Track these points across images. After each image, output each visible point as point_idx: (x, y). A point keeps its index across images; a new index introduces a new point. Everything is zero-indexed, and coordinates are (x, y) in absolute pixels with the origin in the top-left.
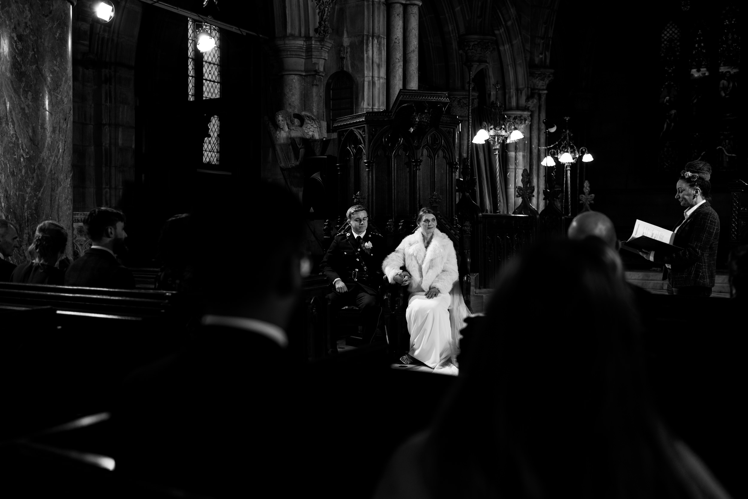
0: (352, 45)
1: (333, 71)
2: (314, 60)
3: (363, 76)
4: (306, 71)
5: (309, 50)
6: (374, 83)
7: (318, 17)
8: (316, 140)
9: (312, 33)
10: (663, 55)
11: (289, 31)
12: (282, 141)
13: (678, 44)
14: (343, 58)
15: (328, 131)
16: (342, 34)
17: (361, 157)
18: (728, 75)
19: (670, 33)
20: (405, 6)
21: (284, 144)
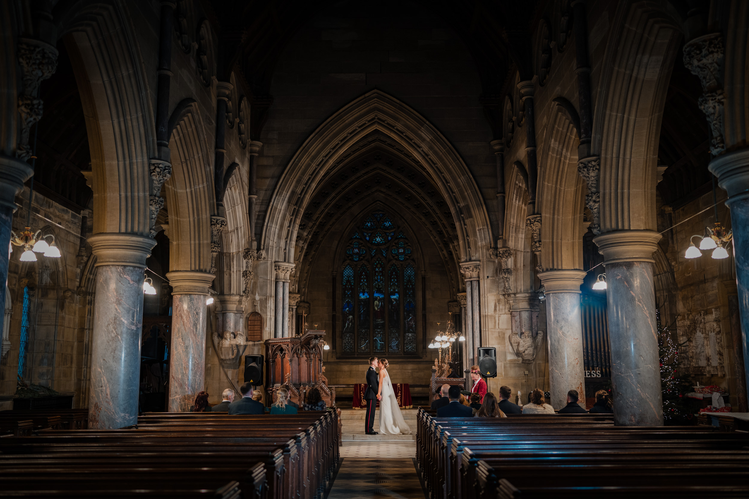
0: (260, 300)
1: (250, 311)
2: (242, 306)
3: (267, 315)
4: (237, 310)
5: (240, 302)
6: (271, 318)
7: (244, 285)
8: (241, 345)
9: (242, 294)
10: (344, 284)
11: (232, 292)
12: (226, 346)
13: (353, 278)
14: (255, 306)
15: (247, 340)
16: (255, 294)
17: (284, 357)
18: (378, 298)
19: (348, 272)
20: (284, 282)
21: (227, 348)
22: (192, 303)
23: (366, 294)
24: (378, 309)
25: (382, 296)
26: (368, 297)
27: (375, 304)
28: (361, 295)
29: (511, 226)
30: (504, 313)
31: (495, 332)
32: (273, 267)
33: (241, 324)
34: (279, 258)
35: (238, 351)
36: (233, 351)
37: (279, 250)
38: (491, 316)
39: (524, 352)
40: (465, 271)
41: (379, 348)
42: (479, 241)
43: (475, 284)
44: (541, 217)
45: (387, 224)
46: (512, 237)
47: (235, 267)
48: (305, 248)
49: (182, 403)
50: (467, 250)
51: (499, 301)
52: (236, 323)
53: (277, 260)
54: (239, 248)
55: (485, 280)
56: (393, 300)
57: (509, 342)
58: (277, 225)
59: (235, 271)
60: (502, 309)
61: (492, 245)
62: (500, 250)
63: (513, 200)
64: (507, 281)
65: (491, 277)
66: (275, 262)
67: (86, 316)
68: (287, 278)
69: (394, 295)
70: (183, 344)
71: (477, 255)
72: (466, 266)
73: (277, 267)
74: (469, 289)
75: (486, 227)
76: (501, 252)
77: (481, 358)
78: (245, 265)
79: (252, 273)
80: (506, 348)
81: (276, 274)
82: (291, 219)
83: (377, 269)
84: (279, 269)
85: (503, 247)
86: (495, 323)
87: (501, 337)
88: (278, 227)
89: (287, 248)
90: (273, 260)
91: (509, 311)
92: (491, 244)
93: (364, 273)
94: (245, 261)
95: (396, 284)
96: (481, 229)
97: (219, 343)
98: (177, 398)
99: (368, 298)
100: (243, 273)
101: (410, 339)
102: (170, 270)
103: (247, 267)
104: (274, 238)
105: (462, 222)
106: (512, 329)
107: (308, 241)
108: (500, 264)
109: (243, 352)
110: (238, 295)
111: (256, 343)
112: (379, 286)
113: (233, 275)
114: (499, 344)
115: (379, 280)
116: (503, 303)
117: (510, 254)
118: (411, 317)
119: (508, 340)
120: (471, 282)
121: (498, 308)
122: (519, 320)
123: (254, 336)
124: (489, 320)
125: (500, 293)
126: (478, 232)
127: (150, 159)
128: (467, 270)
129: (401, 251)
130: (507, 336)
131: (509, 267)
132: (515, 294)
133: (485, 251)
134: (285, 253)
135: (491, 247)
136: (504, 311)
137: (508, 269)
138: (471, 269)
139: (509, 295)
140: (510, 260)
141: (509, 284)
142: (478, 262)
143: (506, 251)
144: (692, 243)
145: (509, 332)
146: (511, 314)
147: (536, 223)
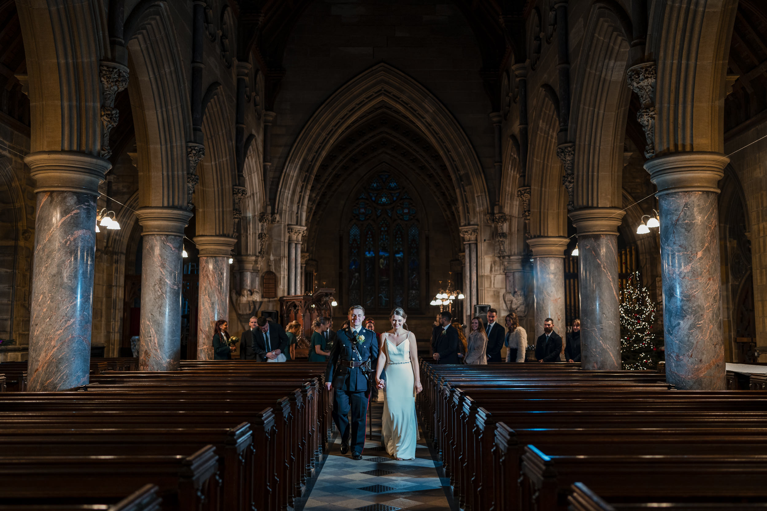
0: (275, 260)
1: (265, 270)
2: (257, 266)
3: (281, 274)
4: (253, 270)
5: (256, 262)
6: (284, 277)
7: (260, 247)
8: (257, 302)
9: (257, 254)
11: (249, 253)
12: (244, 302)
13: (359, 237)
14: (270, 266)
15: (263, 297)
16: (270, 255)
17: (298, 313)
18: (384, 257)
19: (355, 231)
20: (296, 244)
21: (245, 304)
22: (217, 264)
23: (372, 253)
24: (383, 267)
25: (387, 255)
26: (374, 255)
27: (380, 262)
28: (367, 253)
29: (507, 194)
30: (499, 273)
31: (490, 291)
32: (286, 230)
33: (257, 283)
34: (291, 221)
35: (255, 307)
36: (250, 307)
37: (292, 214)
38: (487, 276)
39: (517, 309)
40: (464, 235)
41: (384, 304)
42: (478, 206)
43: (473, 247)
44: (530, 189)
45: (393, 185)
46: (507, 203)
47: (251, 230)
48: (314, 208)
49: (210, 352)
50: (467, 214)
51: (495, 262)
52: (253, 282)
53: (290, 223)
54: (255, 212)
55: (483, 243)
56: (398, 259)
57: (503, 300)
58: (289, 190)
59: (251, 233)
60: (497, 270)
61: (490, 211)
62: (497, 215)
63: (508, 170)
64: (503, 244)
65: (488, 240)
66: (288, 225)
67: (113, 274)
68: (299, 240)
69: (399, 254)
70: (209, 301)
71: (476, 220)
72: (465, 230)
73: (290, 230)
74: (467, 251)
75: (484, 194)
76: (497, 217)
77: (477, 315)
78: (260, 228)
79: (267, 235)
80: (501, 305)
81: (289, 236)
82: (303, 185)
83: (382, 229)
84: (292, 231)
85: (500, 213)
86: (491, 282)
87: (496, 295)
88: (290, 192)
89: (299, 212)
90: (286, 223)
91: (504, 272)
92: (488, 210)
93: (369, 233)
94: (260, 224)
95: (401, 243)
96: (479, 196)
97: (237, 300)
98: (205, 348)
99: (374, 257)
100: (259, 236)
101: (414, 296)
102: (197, 234)
103: (262, 230)
104: (287, 203)
105: (462, 189)
106: (506, 288)
107: (317, 202)
108: (496, 228)
109: (259, 308)
110: (254, 255)
111: (271, 299)
112: (384, 245)
113: (250, 238)
114: (494, 301)
115: (384, 239)
116: (498, 264)
117: (505, 220)
118: (414, 275)
119: (502, 298)
120: (470, 244)
121: (493, 269)
122: (512, 280)
123: (269, 293)
124: (485, 280)
125: (496, 255)
126: (476, 199)
127: (187, 142)
128: (466, 234)
129: (406, 211)
130: (501, 294)
131: (505, 231)
132: (509, 256)
133: (482, 216)
134: (297, 217)
135: (488, 213)
136: (499, 271)
137: (503, 233)
138: (470, 232)
139: (504, 257)
140: (505, 225)
141: (504, 247)
142: (476, 227)
143: (502, 217)
144: (642, 221)
145: (503, 292)
146: (505, 274)
147: (526, 194)
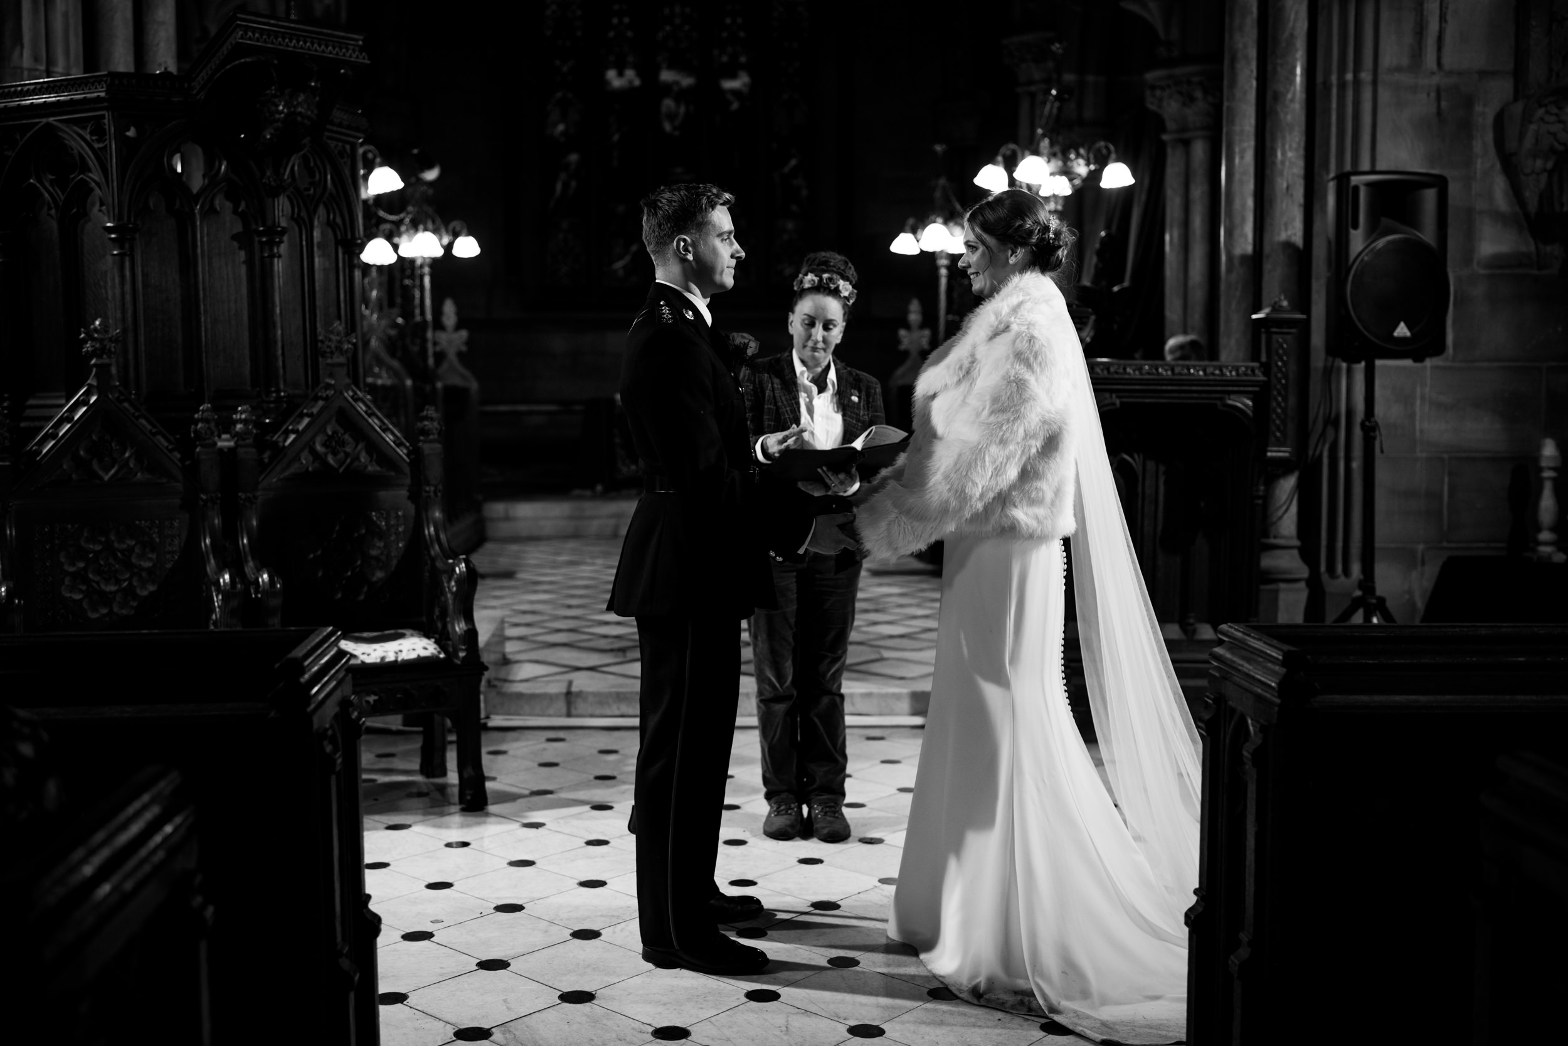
10: (549, 33)
18: (676, 88)
23: (630, 73)
24: (675, 128)
25: (687, 81)
26: (637, 82)
27: (664, 109)
28: (611, 74)
31: (1414, 89)
56: (730, 97)
69: (733, 76)
77: (1362, 239)
86: (1420, 32)
87: (1451, 120)
95: (741, 34)
99: (639, 89)
106: (1519, 74)
112: (677, 41)
